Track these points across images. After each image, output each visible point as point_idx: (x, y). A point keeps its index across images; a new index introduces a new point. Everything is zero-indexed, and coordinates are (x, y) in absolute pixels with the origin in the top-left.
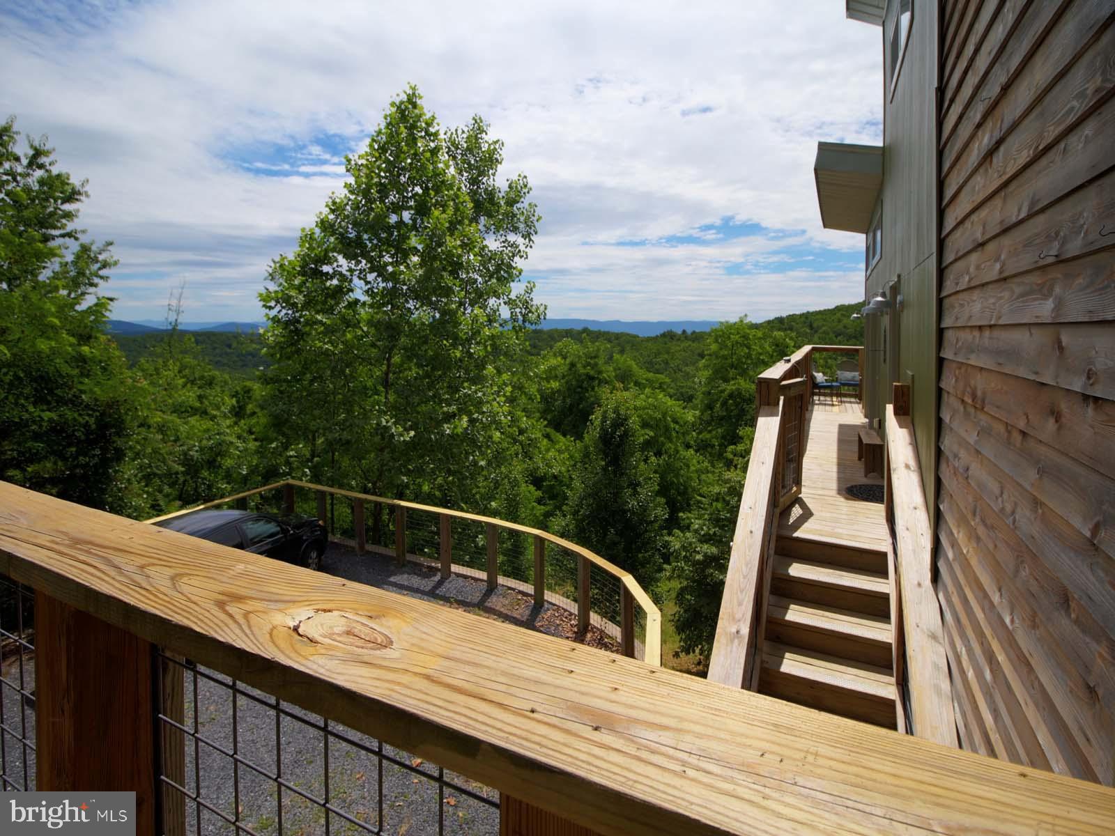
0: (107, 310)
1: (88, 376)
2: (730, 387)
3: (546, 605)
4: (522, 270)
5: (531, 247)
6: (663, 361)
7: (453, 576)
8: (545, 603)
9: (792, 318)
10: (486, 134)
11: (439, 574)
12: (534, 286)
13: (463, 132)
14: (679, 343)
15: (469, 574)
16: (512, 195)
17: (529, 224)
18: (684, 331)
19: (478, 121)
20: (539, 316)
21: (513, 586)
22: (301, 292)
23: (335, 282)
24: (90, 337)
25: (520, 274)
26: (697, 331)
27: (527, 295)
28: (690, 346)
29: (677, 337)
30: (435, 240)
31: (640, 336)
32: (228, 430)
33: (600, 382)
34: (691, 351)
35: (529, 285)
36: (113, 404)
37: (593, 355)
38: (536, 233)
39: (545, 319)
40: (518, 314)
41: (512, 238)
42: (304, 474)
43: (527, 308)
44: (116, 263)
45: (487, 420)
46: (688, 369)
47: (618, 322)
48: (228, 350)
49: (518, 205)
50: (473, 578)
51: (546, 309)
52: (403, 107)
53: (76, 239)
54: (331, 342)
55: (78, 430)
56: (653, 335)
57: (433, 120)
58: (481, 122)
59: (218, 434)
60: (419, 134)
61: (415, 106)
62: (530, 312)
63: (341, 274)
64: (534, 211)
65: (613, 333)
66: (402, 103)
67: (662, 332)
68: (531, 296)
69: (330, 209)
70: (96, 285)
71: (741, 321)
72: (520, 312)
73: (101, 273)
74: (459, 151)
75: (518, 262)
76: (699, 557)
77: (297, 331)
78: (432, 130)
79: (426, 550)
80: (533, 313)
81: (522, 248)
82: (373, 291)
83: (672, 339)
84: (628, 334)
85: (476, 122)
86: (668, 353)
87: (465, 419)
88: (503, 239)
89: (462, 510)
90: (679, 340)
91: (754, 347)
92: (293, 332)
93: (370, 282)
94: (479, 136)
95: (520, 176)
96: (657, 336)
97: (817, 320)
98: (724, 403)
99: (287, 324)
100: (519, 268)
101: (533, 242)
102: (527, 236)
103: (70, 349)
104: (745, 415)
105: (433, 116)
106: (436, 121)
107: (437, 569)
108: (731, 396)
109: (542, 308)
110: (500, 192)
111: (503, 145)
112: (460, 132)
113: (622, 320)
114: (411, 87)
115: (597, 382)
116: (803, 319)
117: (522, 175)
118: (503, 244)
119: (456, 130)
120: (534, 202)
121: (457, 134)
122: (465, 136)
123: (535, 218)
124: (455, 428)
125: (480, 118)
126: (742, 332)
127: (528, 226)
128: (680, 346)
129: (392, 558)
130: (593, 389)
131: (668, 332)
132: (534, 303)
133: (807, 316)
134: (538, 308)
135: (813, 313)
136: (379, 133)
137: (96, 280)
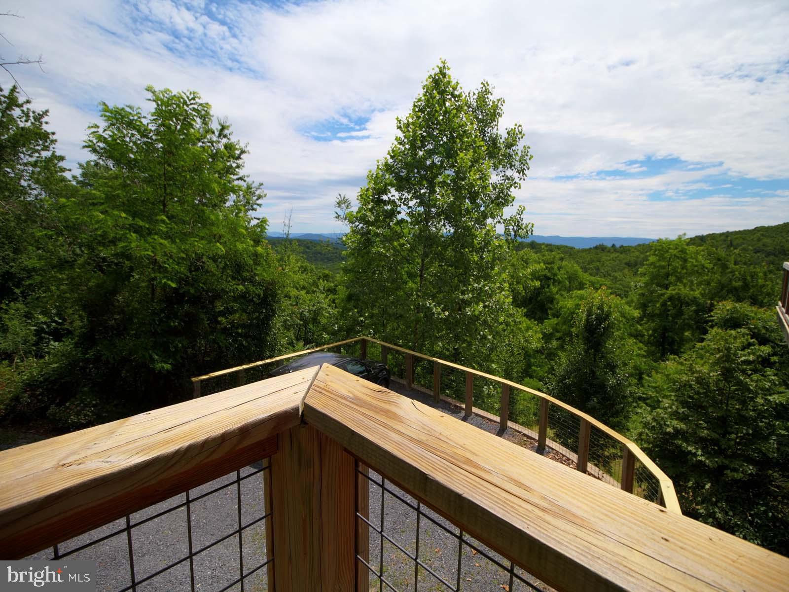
0: (267, 224)
1: (258, 265)
2: (671, 291)
3: (547, 449)
4: (514, 197)
5: (524, 179)
6: (594, 267)
7: (473, 414)
8: (546, 447)
9: (712, 236)
10: (491, 94)
11: (464, 412)
12: (524, 209)
13: (474, 94)
14: (609, 254)
15: (485, 416)
16: (510, 140)
17: (522, 161)
18: (613, 245)
19: (486, 85)
20: (527, 232)
21: (520, 430)
22: (373, 213)
23: (389, 207)
24: (259, 241)
25: (513, 200)
26: (625, 245)
27: (518, 216)
28: (618, 256)
29: (607, 250)
30: (460, 175)
31: (576, 248)
32: (323, 301)
33: (555, 281)
34: (619, 260)
35: (520, 209)
36: (273, 283)
37: (550, 261)
38: (528, 169)
39: (532, 234)
40: (511, 230)
41: (509, 173)
42: (370, 334)
43: (518, 225)
44: (265, 195)
45: (496, 307)
46: (616, 274)
47: (558, 237)
48: (307, 250)
49: (514, 148)
50: (488, 419)
51: (532, 226)
52: (437, 78)
53: (245, 181)
54: (384, 248)
55: (255, 297)
56: (587, 247)
57: (457, 85)
58: (488, 85)
59: (318, 303)
60: (448, 97)
61: (444, 75)
62: (521, 228)
63: (394, 201)
64: (528, 152)
65: (554, 245)
66: (435, 75)
67: (595, 245)
68: (522, 217)
69: (391, 156)
70: (255, 210)
71: (680, 238)
72: (513, 229)
73: (258, 202)
74: (470, 109)
75: (513, 192)
76: (669, 430)
77: (368, 240)
78: (456, 93)
79: (447, 392)
80: (523, 230)
81: (517, 180)
82: (412, 213)
83: (603, 250)
84: (566, 247)
85: (484, 86)
86: (599, 261)
87: (481, 305)
88: (503, 174)
89: (474, 368)
90: (609, 251)
91: (690, 260)
92: (366, 240)
93: (411, 207)
94: (486, 96)
95: (516, 125)
96: (591, 248)
97: (736, 238)
98: (664, 304)
99: (363, 235)
100: (512, 196)
101: (526, 176)
102: (521, 171)
103: (252, 249)
104: (683, 315)
105: (457, 82)
106: (459, 86)
107: (461, 408)
108: (671, 298)
109: (530, 226)
110: (501, 138)
111: (504, 102)
112: (472, 94)
113: (561, 236)
114: (442, 62)
115: (552, 281)
116: (723, 237)
117: (518, 125)
118: (502, 178)
119: (469, 93)
120: (528, 145)
121: (469, 96)
122: (475, 97)
123: (528, 158)
124: (474, 311)
125: (487, 83)
126: (680, 248)
127: (522, 163)
128: (610, 256)
129: (430, 396)
130: (549, 286)
131: (600, 245)
132: (524, 222)
133: (727, 234)
134: (527, 226)
135: (732, 233)
136: (419, 100)
137: (255, 206)
